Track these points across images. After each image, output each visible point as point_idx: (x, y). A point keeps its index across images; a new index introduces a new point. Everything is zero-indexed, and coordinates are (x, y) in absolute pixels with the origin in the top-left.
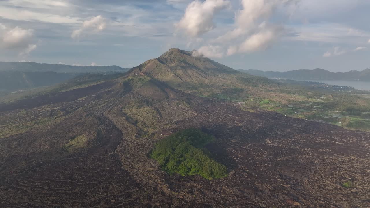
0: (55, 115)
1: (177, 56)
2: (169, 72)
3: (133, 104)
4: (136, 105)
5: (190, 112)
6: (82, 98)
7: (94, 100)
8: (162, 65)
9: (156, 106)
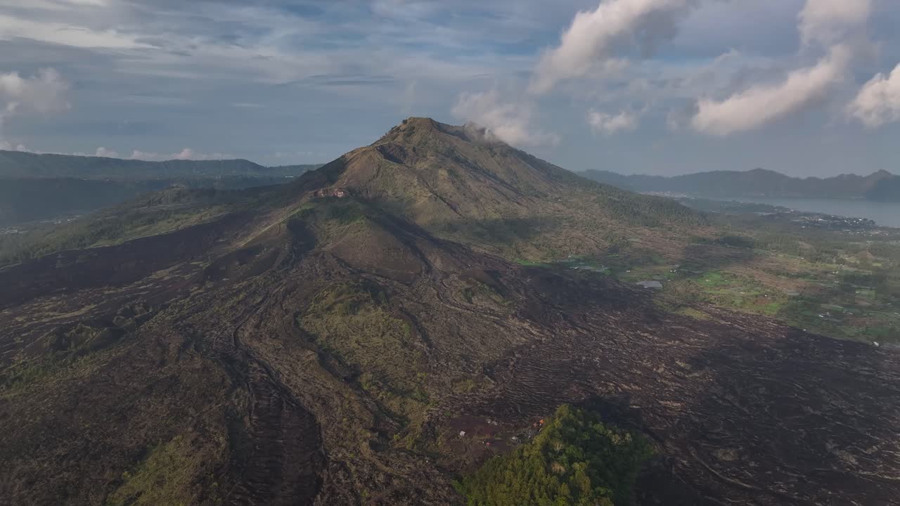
0: (73, 345)
1: (430, 140)
2: (415, 187)
3: (331, 298)
4: (341, 302)
5: (514, 323)
6: (161, 273)
7: (201, 284)
8: (396, 166)
9: (401, 302)
